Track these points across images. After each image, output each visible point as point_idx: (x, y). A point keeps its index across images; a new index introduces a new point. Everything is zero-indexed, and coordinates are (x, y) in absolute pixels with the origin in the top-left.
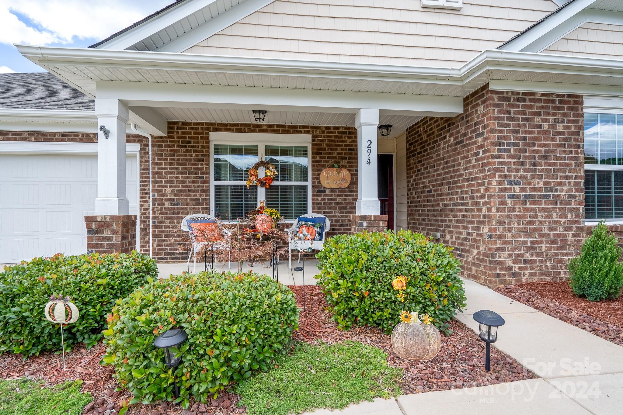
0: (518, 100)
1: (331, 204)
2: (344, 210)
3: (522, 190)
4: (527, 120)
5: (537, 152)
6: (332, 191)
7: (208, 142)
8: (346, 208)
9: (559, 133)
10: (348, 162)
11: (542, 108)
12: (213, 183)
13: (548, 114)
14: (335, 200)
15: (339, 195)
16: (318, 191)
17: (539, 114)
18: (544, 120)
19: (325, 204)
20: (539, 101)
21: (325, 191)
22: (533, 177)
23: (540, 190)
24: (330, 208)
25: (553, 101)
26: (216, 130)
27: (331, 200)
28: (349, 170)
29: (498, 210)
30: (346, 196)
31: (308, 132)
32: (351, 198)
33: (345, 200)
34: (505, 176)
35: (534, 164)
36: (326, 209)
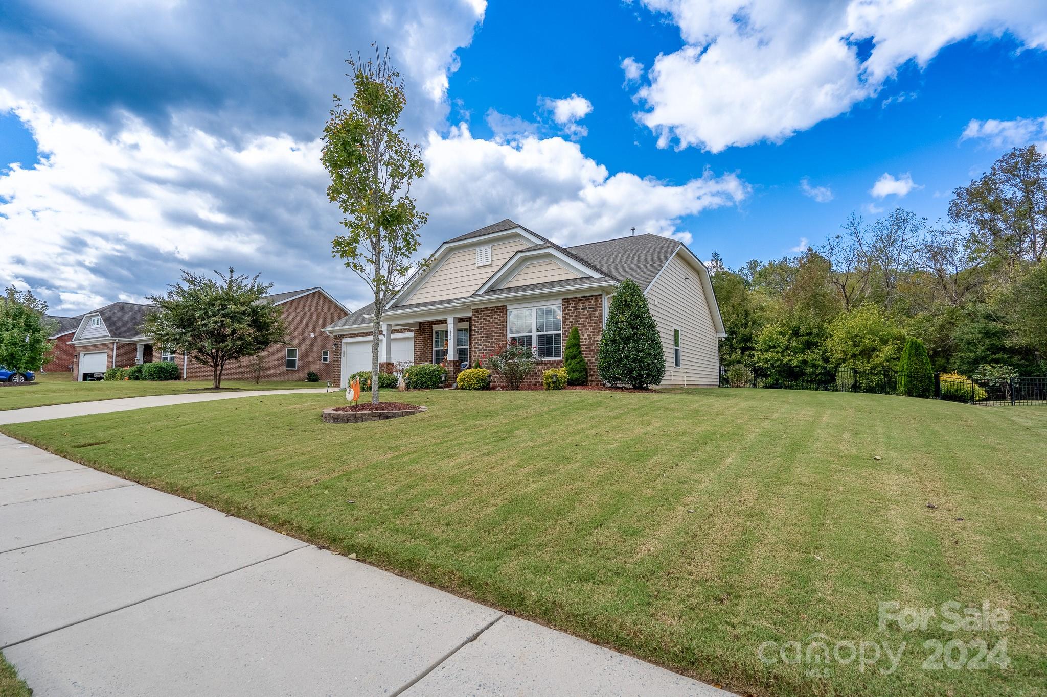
0: (482, 311)
3: (483, 348)
4: (485, 319)
5: (488, 331)
7: (432, 330)
9: (496, 323)
11: (490, 313)
12: (434, 349)
13: (492, 315)
17: (489, 316)
18: (491, 318)
20: (489, 310)
22: (486, 342)
23: (488, 347)
25: (494, 310)
26: (435, 324)
29: (474, 356)
31: (467, 321)
34: (477, 343)
35: (487, 337)
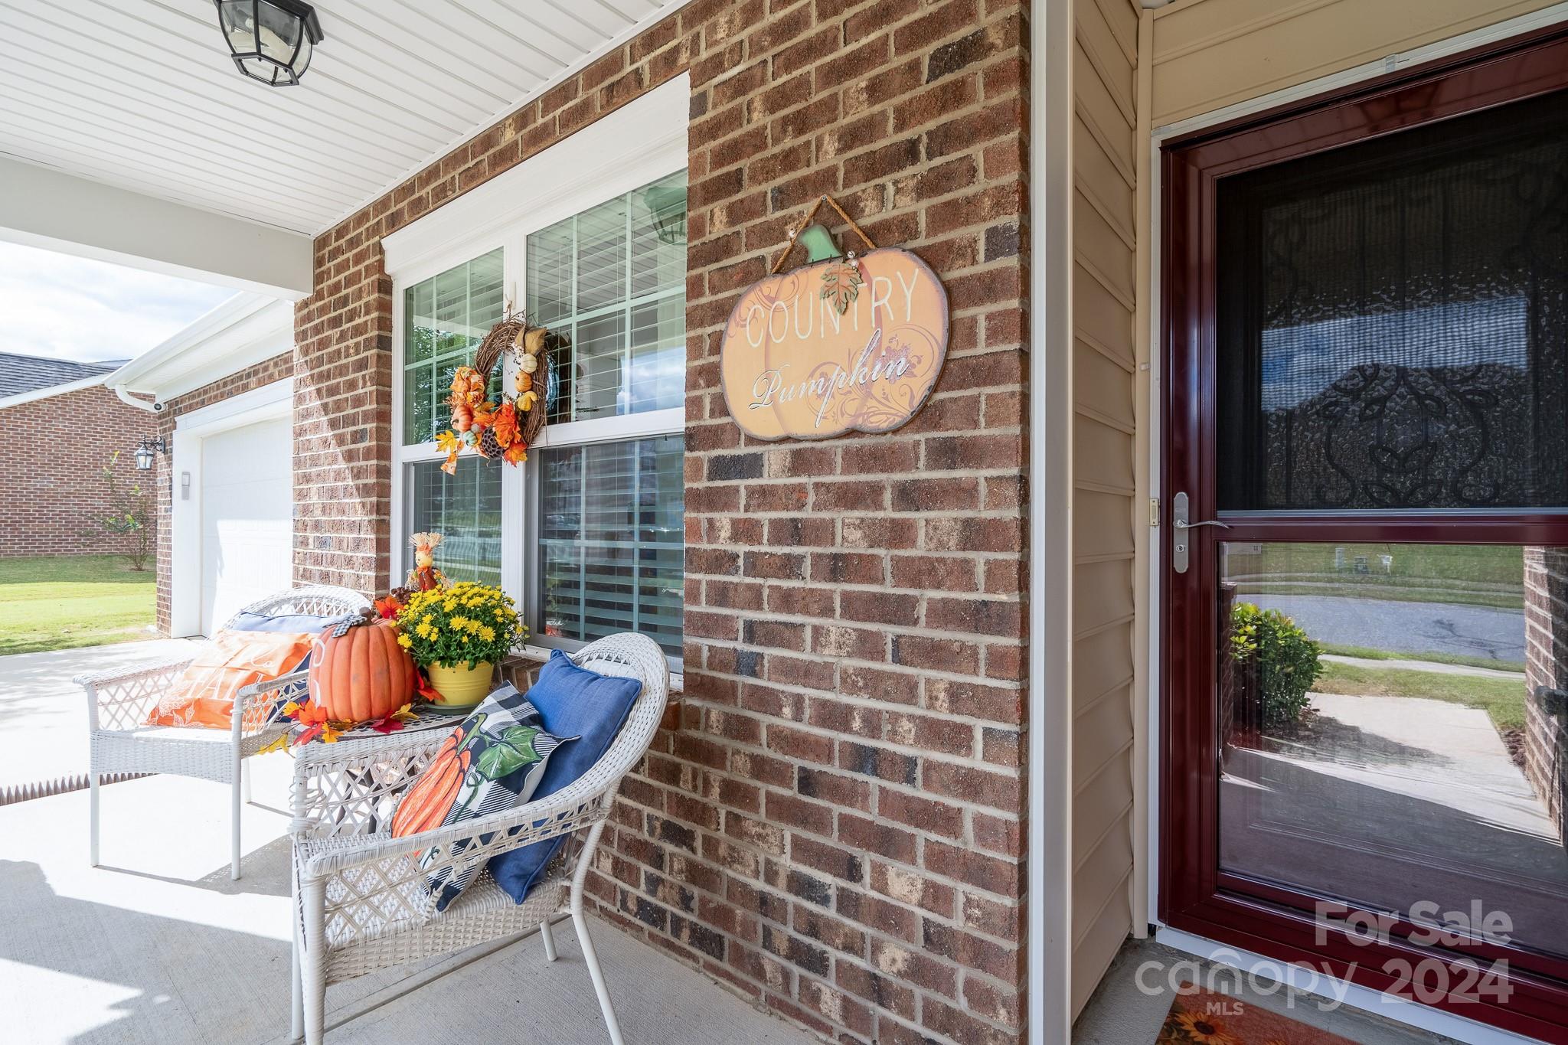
1: (789, 567)
2: (890, 631)
6: (800, 462)
8: (899, 610)
10: (927, 187)
12: (399, 455)
14: (822, 532)
15: (849, 497)
16: (721, 468)
19: (754, 564)
21: (750, 466)
24: (786, 601)
27: (795, 532)
28: (933, 259)
30: (910, 496)
31: (668, 68)
32: (947, 516)
33: (900, 534)
36: (759, 607)
